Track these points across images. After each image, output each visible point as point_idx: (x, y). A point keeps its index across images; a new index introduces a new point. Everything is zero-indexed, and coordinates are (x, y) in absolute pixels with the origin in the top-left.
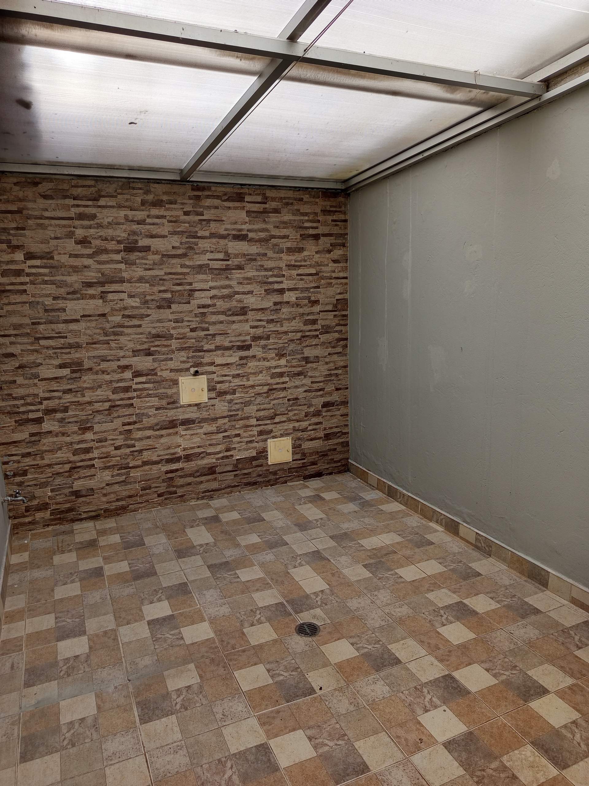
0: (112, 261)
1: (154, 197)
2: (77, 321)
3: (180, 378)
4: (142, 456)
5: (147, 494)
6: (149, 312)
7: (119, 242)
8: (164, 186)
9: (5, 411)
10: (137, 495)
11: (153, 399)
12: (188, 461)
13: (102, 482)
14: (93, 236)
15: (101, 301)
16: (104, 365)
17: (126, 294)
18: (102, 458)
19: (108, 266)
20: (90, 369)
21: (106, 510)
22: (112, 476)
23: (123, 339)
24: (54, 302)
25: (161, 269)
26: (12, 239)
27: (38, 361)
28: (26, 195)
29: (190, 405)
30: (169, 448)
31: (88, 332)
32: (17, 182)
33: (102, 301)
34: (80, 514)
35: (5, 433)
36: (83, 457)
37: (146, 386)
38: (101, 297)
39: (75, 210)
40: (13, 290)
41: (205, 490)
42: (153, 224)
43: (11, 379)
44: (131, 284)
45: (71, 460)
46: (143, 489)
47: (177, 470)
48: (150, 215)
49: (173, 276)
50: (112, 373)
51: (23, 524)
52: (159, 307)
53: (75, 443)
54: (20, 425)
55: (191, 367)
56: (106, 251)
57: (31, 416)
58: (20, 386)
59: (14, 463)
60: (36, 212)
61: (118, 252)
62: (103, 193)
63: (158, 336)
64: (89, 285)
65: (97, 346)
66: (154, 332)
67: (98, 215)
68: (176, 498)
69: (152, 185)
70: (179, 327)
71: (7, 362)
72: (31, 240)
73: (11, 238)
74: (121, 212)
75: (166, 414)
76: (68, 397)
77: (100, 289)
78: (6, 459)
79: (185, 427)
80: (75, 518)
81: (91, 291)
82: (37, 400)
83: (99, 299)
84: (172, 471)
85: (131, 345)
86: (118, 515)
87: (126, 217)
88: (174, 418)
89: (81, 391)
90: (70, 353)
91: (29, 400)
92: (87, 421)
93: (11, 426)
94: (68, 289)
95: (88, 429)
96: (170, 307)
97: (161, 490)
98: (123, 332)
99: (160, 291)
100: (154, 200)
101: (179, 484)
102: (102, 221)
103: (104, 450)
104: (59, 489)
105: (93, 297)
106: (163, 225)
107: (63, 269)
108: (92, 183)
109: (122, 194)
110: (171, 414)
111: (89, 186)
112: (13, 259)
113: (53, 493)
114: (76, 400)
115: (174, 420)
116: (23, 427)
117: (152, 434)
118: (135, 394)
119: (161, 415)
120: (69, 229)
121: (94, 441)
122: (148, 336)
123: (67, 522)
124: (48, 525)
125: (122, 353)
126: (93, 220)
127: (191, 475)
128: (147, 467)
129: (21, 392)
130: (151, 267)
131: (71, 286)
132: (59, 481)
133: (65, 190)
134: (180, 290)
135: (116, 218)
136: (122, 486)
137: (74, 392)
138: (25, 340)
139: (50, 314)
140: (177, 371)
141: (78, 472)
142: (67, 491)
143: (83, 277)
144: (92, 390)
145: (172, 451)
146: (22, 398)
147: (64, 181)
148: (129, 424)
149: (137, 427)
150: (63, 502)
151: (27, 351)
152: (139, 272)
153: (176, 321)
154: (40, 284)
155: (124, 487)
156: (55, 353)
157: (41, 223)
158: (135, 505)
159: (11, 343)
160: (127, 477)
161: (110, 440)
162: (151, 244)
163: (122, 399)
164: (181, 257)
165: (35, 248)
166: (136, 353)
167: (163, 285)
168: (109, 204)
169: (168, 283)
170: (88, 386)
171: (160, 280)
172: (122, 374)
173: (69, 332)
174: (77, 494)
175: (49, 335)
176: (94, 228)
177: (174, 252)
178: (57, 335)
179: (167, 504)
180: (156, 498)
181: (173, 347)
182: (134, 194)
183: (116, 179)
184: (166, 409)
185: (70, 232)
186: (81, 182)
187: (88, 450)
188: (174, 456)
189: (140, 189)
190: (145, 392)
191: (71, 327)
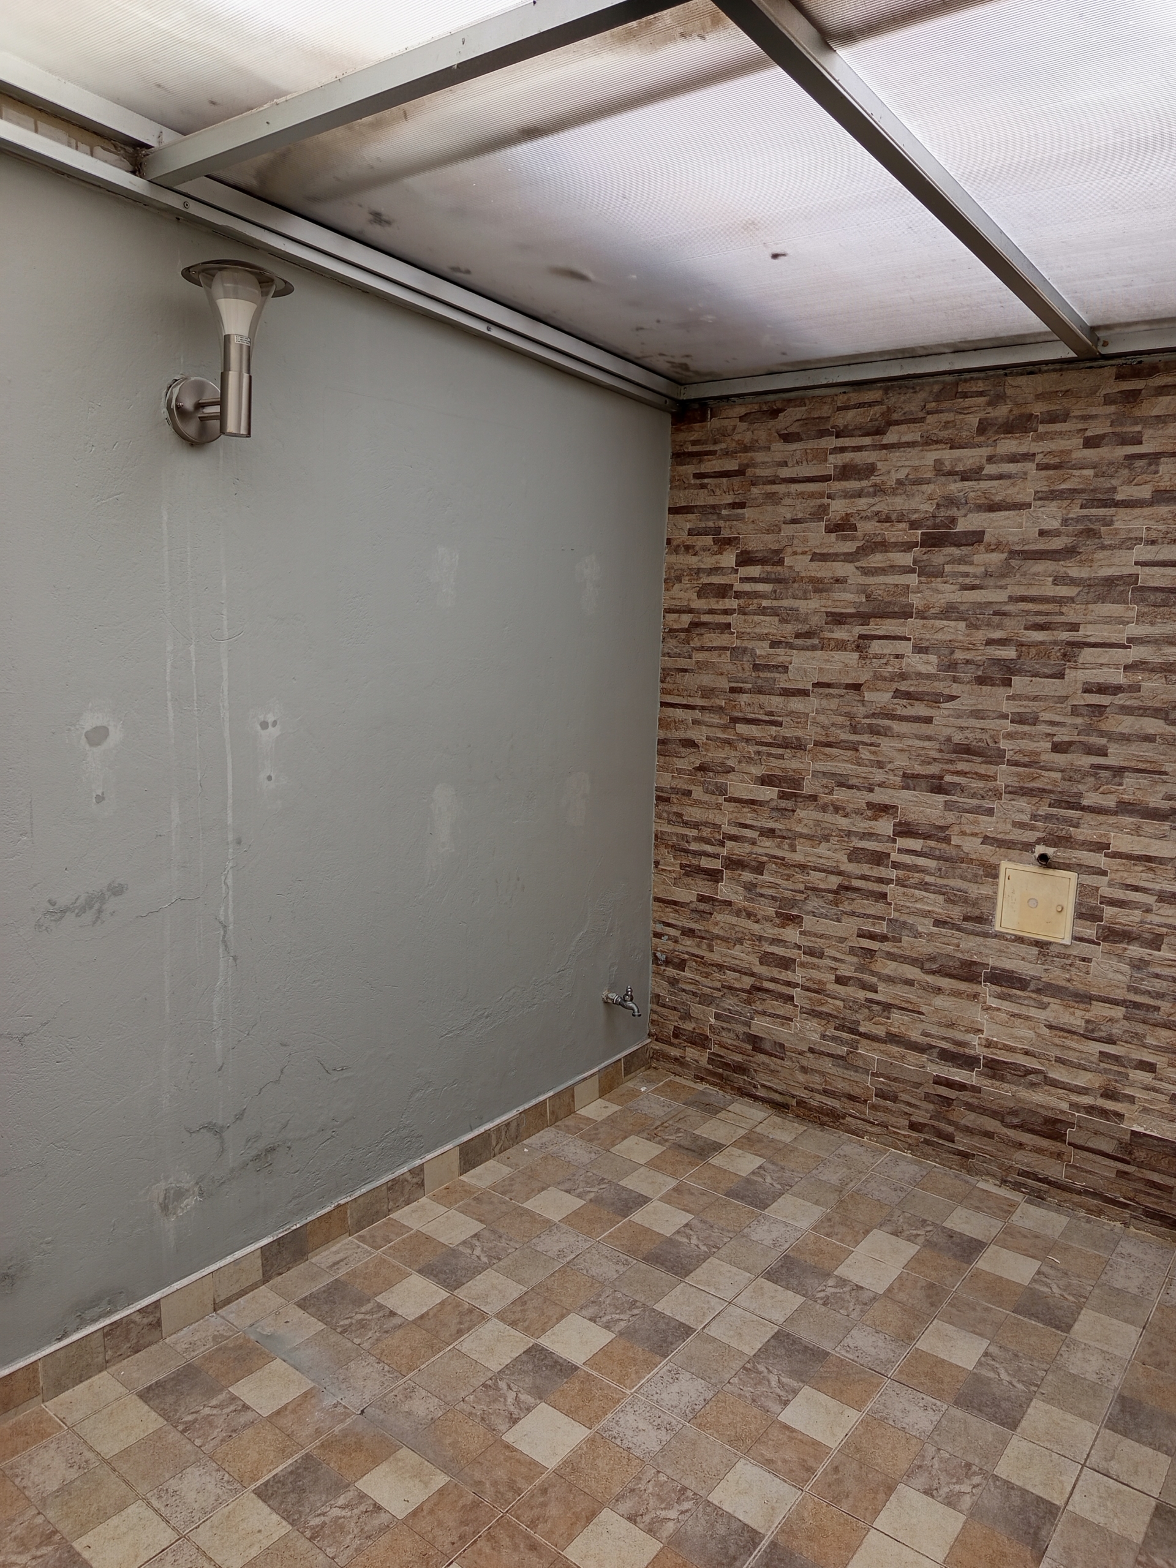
0: (892, 569)
1: (1011, 411)
2: (804, 693)
3: (1004, 865)
4: (889, 1018)
5: (886, 1110)
6: (956, 689)
7: (914, 525)
8: (1039, 378)
9: (670, 843)
10: (866, 1101)
11: (932, 896)
12: (993, 1077)
13: (802, 1039)
14: (863, 514)
15: (856, 655)
16: (841, 795)
17: (910, 644)
18: (808, 989)
19: (882, 579)
20: (814, 798)
21: (801, 1103)
22: (823, 1037)
23: (887, 745)
24: (772, 651)
25: (1001, 587)
26: (722, 525)
27: (729, 763)
28: (755, 438)
29: (1020, 940)
30: (951, 1025)
31: (822, 718)
32: (746, 414)
33: (857, 657)
34: (755, 1087)
35: (664, 882)
36: (775, 972)
37: (921, 861)
38: (858, 646)
39: (836, 458)
40: (710, 623)
41: (1028, 1169)
42: (1000, 477)
43: (685, 787)
44: (925, 621)
45: (755, 970)
46: (881, 1094)
47: (962, 1087)
48: (994, 456)
49: (1030, 606)
50: (854, 815)
51: (667, 1057)
52: (981, 681)
53: (766, 939)
54: (687, 874)
55: (1039, 841)
56: (883, 546)
57: (706, 863)
58: (697, 803)
59: (669, 939)
60: (766, 471)
61: (908, 547)
62: (895, 416)
63: (966, 750)
64: (838, 619)
65: (834, 751)
66: (958, 738)
67: (879, 465)
68: (950, 1152)
69: (1010, 380)
70: (1024, 736)
71: (683, 755)
72: (751, 526)
73: (721, 523)
74: (929, 453)
75: (956, 941)
76: (767, 844)
77: (859, 630)
78: (659, 928)
79: (998, 989)
80: (745, 1088)
81: (840, 634)
82: (717, 836)
83: (853, 651)
84: (950, 1084)
85: (901, 761)
86: (822, 1124)
87: (938, 464)
88: (975, 958)
89: (790, 838)
90: (781, 757)
91: (706, 832)
92: (793, 903)
93: (674, 871)
94: (800, 627)
95: (791, 920)
96: (1007, 683)
97: (920, 1117)
98: (889, 728)
99: (990, 642)
100: (1011, 418)
101: (963, 1122)
102: (884, 478)
103: (815, 974)
104: (728, 1019)
105: (841, 646)
106: (1024, 476)
107: (796, 585)
108: (877, 395)
109: (937, 412)
110: (969, 946)
111: (870, 404)
112: (718, 565)
113: (719, 1023)
114: (780, 853)
115: (975, 963)
116: (689, 880)
117: (917, 977)
118: (893, 874)
119: (945, 940)
120: (819, 502)
121: (799, 948)
122: (943, 747)
123: (732, 1089)
124: (702, 1079)
125: (879, 776)
126: (867, 478)
127: (995, 1114)
128: (895, 1049)
129: (694, 814)
130: (977, 582)
131: (805, 621)
132: (730, 1002)
133: (823, 418)
134: (1042, 643)
135: (916, 469)
136: (839, 1066)
137: (779, 837)
138: (715, 719)
139: (761, 675)
140: (1001, 843)
141: (764, 1000)
142: (741, 1029)
143: (830, 603)
144: (810, 842)
145: (959, 1036)
146: (696, 826)
147: (824, 400)
148: (872, 937)
149: (887, 949)
150: (731, 1047)
151: (715, 741)
152: (947, 593)
153: (1020, 719)
154: (755, 614)
155: (842, 1070)
156: (759, 753)
157: (773, 491)
158: (859, 1122)
159: (695, 722)
160: (851, 1052)
161: (830, 957)
162: (986, 525)
163: (864, 878)
164: (1058, 556)
165: (756, 542)
166: (910, 780)
167: (999, 626)
168: (904, 439)
169: (1013, 623)
170: (805, 831)
171: (996, 613)
172: (873, 823)
173: (787, 715)
174: (756, 1042)
175: (753, 715)
176: (868, 495)
177: (1042, 545)
178: (767, 718)
179: (926, 1156)
180: (904, 1129)
181: (1000, 783)
182: (963, 409)
183: (931, 380)
184: (959, 929)
185: (820, 506)
186: (855, 397)
187: (786, 964)
188: (961, 1050)
189: (981, 394)
190: (916, 875)
191: (792, 705)
